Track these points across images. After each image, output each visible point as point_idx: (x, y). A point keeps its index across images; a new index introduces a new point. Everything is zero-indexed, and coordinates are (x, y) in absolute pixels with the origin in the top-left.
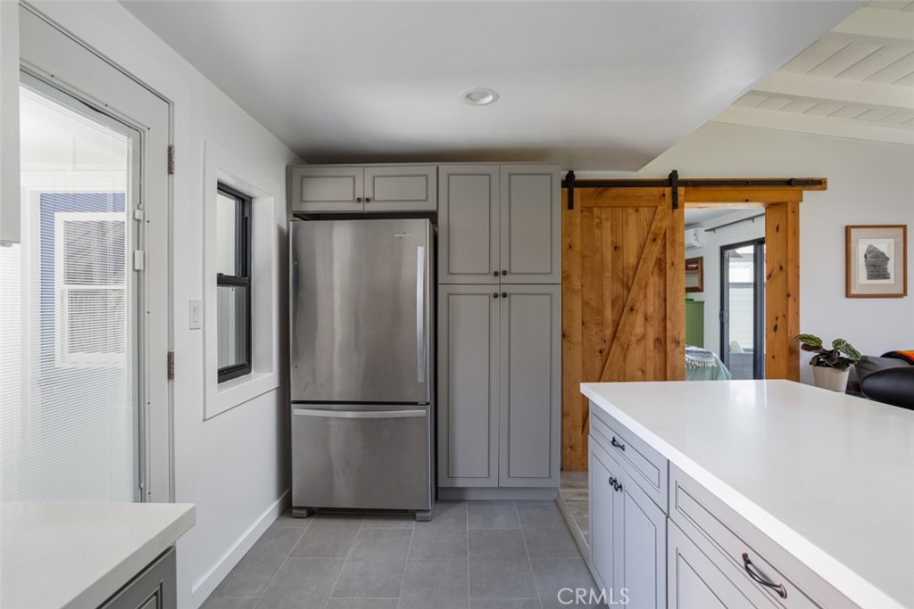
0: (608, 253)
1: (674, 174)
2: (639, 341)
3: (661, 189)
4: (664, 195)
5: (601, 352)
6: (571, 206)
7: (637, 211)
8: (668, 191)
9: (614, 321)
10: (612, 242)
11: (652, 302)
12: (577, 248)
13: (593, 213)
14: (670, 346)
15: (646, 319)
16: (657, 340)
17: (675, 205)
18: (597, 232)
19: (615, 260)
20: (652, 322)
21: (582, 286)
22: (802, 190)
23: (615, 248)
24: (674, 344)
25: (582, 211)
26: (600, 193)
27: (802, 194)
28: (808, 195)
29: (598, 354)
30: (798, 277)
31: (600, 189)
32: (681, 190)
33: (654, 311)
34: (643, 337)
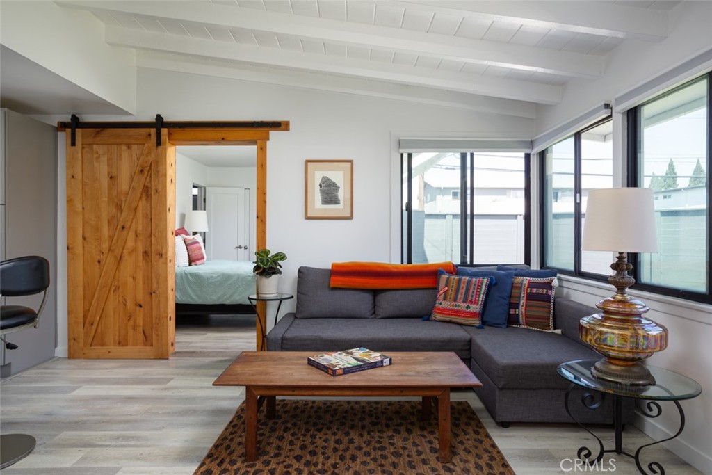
0: (105, 181)
1: (159, 117)
2: (130, 253)
3: (148, 129)
4: (150, 135)
5: (99, 262)
6: (73, 144)
7: (129, 148)
8: (153, 131)
9: (110, 237)
10: (109, 173)
11: (141, 221)
12: (79, 177)
13: (92, 149)
14: (155, 258)
15: (137, 236)
16: (145, 253)
17: (159, 143)
18: (96, 164)
19: (110, 188)
20: (141, 238)
21: (83, 208)
22: (268, 131)
23: (111, 178)
24: (157, 257)
25: (83, 148)
26: (98, 132)
27: (268, 134)
28: (273, 134)
29: (97, 263)
30: (265, 202)
31: (98, 129)
32: (164, 131)
33: (143, 229)
34: (134, 250)
